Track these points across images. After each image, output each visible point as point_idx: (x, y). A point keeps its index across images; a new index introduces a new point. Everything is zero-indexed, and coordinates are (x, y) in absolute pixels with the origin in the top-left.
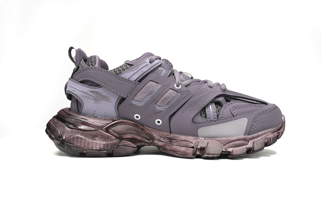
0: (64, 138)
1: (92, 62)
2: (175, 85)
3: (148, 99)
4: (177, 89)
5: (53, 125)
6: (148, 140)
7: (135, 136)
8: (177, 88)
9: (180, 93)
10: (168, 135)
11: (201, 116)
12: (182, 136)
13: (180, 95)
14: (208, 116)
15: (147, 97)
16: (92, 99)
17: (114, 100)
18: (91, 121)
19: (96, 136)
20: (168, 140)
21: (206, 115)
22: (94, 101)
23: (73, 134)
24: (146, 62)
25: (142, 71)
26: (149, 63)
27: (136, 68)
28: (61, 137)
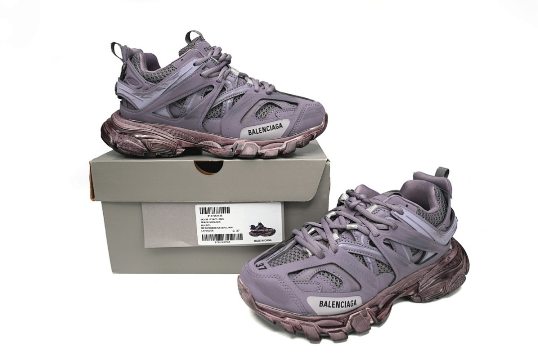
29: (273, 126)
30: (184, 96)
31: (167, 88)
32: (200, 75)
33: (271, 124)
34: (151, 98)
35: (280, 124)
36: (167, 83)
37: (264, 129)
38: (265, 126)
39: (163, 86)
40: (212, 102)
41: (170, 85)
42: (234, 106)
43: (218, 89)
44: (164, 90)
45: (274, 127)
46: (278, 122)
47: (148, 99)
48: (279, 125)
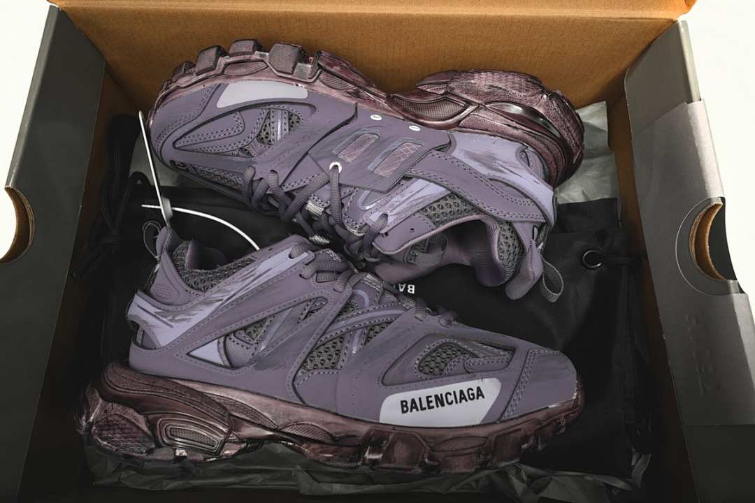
0: (545, 96)
1: (506, 243)
2: (340, 169)
3: (393, 144)
4: (337, 161)
5: (568, 125)
6: (397, 97)
7: (418, 100)
8: (338, 164)
9: (333, 155)
10: (362, 102)
11: (299, 118)
12: (336, 97)
13: (333, 152)
14: (286, 116)
15: (395, 148)
16: (500, 160)
17: (457, 153)
18: (499, 122)
19: (488, 94)
20: (361, 94)
21: (290, 119)
22: (495, 156)
23: (528, 99)
24: (395, 214)
25: (402, 197)
26: (389, 214)
27: (414, 203)
28: (550, 98)
29: (461, 392)
30: (261, 316)
31: (225, 298)
32: (300, 275)
33: (456, 387)
34: (188, 320)
35: (479, 389)
36: (228, 288)
37: (440, 400)
38: (441, 390)
39: (218, 296)
40: (319, 330)
41: (233, 293)
42: (368, 344)
43: (335, 304)
44: (221, 302)
45: (463, 397)
46: (474, 384)
47: (184, 323)
48: (475, 392)
